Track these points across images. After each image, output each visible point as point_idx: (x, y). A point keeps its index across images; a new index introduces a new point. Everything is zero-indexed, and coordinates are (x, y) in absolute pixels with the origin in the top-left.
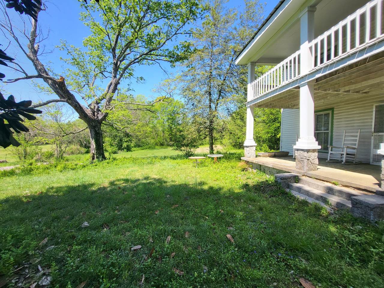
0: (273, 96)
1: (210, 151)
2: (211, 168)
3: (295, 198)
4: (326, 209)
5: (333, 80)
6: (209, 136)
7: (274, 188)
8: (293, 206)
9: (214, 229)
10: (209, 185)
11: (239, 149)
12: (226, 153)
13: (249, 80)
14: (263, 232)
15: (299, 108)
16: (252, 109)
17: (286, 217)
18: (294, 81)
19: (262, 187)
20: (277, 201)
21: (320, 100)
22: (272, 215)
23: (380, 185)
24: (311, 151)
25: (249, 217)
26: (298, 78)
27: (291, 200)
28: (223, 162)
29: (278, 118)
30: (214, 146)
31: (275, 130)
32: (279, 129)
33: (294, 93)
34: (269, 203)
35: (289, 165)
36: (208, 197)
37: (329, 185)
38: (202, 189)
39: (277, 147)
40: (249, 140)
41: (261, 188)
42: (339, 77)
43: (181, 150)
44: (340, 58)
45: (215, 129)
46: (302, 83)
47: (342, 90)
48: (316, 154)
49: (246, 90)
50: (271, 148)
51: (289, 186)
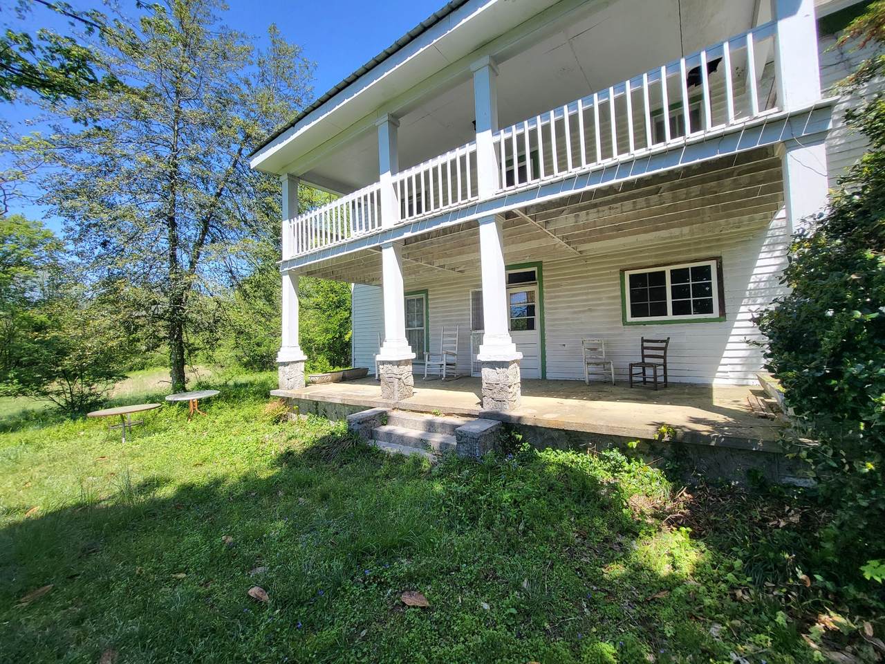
0: (336, 258)
1: (174, 386)
2: (182, 433)
3: (384, 453)
4: (428, 457)
5: (425, 245)
6: (168, 341)
7: (348, 445)
8: (383, 470)
9: (209, 595)
10: (178, 483)
11: (261, 371)
12: (226, 385)
13: (285, 211)
14: (332, 543)
15: (381, 285)
16: (294, 277)
17: (372, 496)
18: (372, 236)
19: (324, 448)
20: (354, 470)
21: (410, 274)
22: (349, 501)
23: (481, 404)
24: (403, 362)
25: (301, 524)
26: (378, 232)
27: (378, 461)
28: (218, 411)
29: (345, 300)
30: (186, 368)
31: (341, 326)
32: (347, 322)
33: (372, 258)
34: (340, 479)
35: (370, 394)
36: (178, 517)
37: (429, 417)
38: (154, 502)
39: (345, 360)
40: (289, 349)
41: (321, 452)
42: (432, 243)
43: (45, 394)
44: (431, 215)
45: (191, 321)
46: (386, 242)
47: (437, 263)
48: (410, 368)
49: (277, 232)
50: (334, 362)
51: (372, 435)
